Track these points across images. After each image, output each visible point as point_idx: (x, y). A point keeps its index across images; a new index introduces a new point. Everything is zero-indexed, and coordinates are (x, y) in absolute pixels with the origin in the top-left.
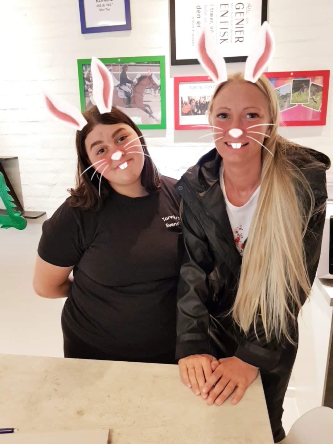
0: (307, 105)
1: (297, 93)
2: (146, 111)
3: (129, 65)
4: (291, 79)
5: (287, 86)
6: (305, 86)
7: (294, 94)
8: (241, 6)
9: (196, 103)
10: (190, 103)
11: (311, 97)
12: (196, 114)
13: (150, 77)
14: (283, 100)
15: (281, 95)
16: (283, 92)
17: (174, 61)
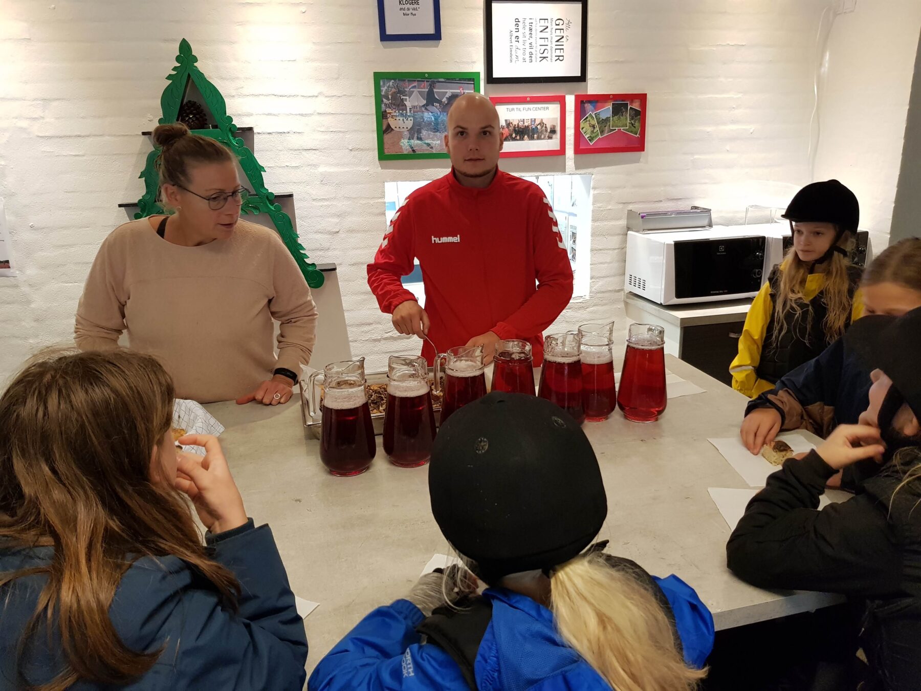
0: (626, 130)
1: (616, 117)
3: (437, 82)
4: (610, 102)
5: (606, 110)
6: (624, 110)
7: (614, 118)
8: (561, 22)
9: (514, 127)
10: (508, 127)
11: (630, 122)
12: (514, 139)
14: (603, 125)
15: (601, 119)
16: (603, 116)
17: (491, 80)
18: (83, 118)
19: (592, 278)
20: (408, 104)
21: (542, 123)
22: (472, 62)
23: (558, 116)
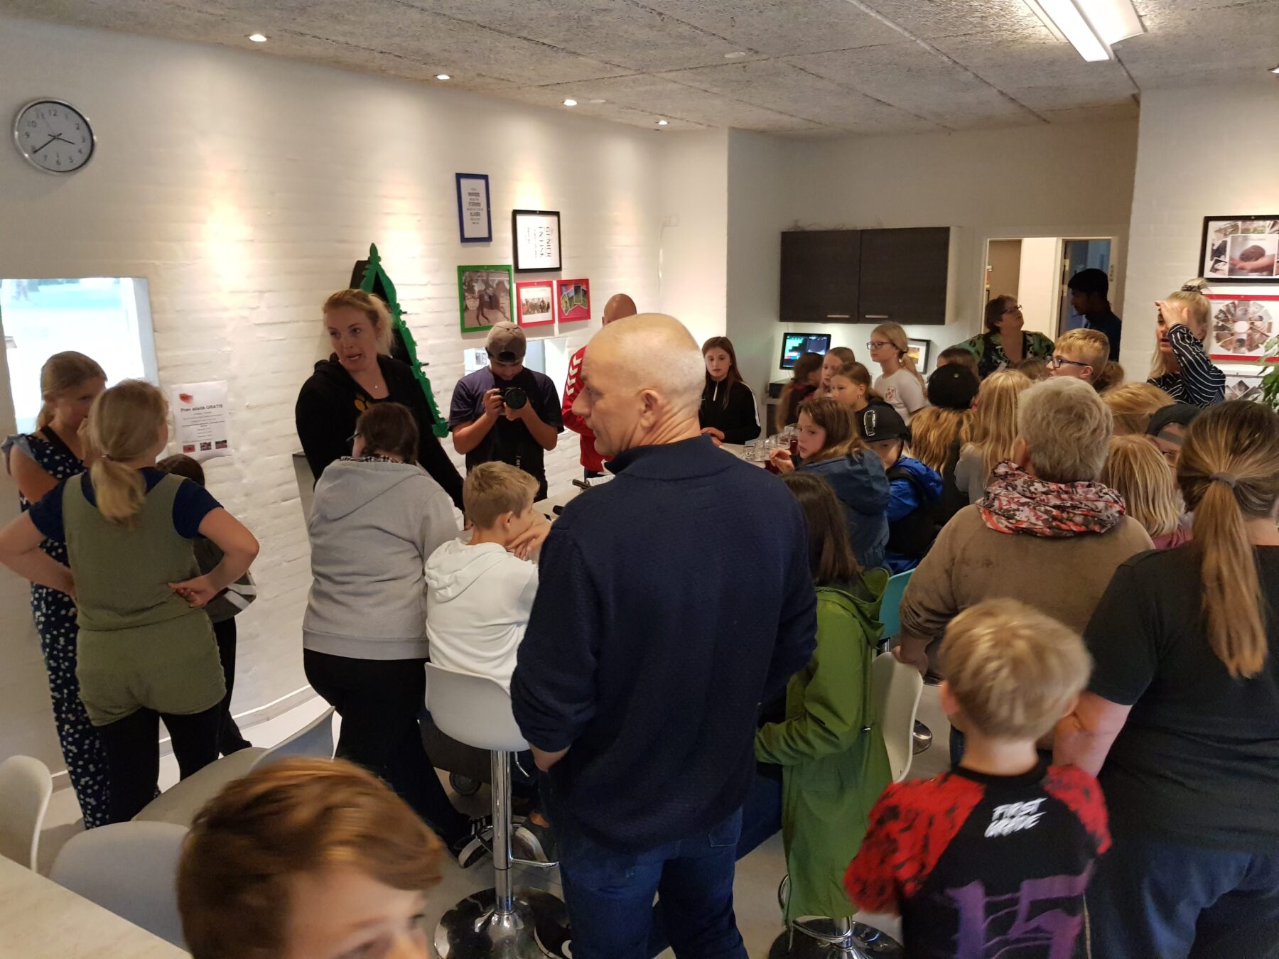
0: (581, 304)
1: (576, 295)
3: (490, 272)
4: (574, 285)
5: (572, 291)
6: (579, 290)
9: (529, 304)
11: (583, 299)
13: (503, 283)
14: (571, 301)
16: (571, 295)
17: (518, 270)
18: (286, 307)
20: (477, 289)
21: (543, 301)
22: (507, 258)
23: (550, 295)
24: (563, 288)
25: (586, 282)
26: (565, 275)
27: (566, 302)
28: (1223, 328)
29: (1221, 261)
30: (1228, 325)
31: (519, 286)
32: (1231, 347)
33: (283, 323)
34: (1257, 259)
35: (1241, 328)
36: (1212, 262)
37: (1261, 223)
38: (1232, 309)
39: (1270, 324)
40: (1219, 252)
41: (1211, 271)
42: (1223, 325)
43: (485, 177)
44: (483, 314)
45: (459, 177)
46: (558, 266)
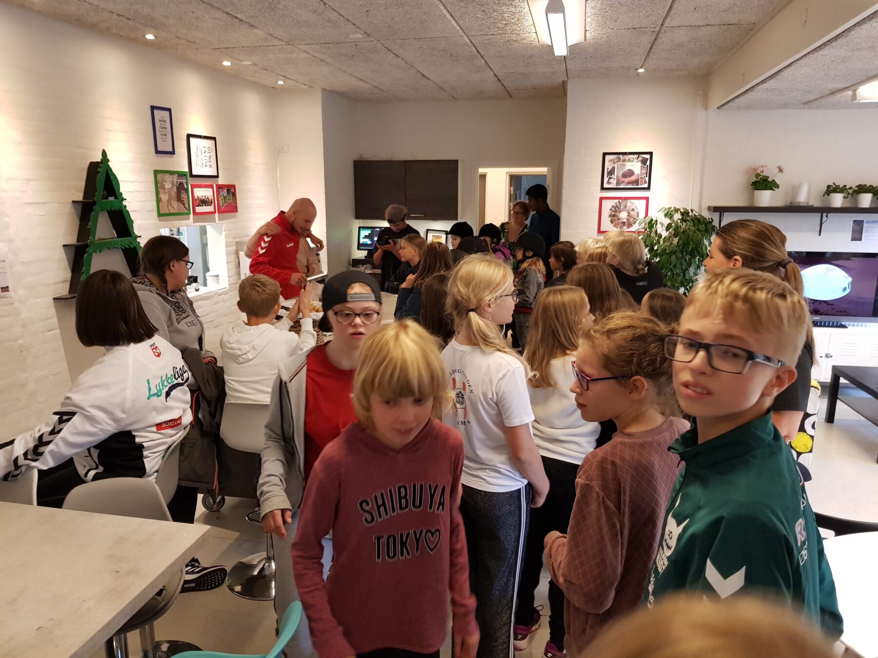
2: (183, 204)
6: (230, 192)
8: (209, 149)
12: (200, 206)
13: (183, 184)
15: (224, 197)
17: (192, 176)
18: (45, 192)
19: (228, 277)
20: (166, 187)
21: (208, 198)
22: (184, 166)
23: (212, 194)
24: (220, 190)
25: (234, 187)
26: (221, 181)
27: (222, 200)
28: (614, 216)
29: (612, 178)
30: (617, 214)
31: (193, 187)
32: (619, 226)
33: (43, 203)
34: (630, 177)
35: (623, 215)
36: (608, 178)
37: (632, 156)
38: (619, 205)
39: (638, 213)
40: (611, 172)
41: (607, 183)
42: (614, 214)
43: (169, 110)
44: (171, 205)
45: (153, 108)
46: (216, 174)
